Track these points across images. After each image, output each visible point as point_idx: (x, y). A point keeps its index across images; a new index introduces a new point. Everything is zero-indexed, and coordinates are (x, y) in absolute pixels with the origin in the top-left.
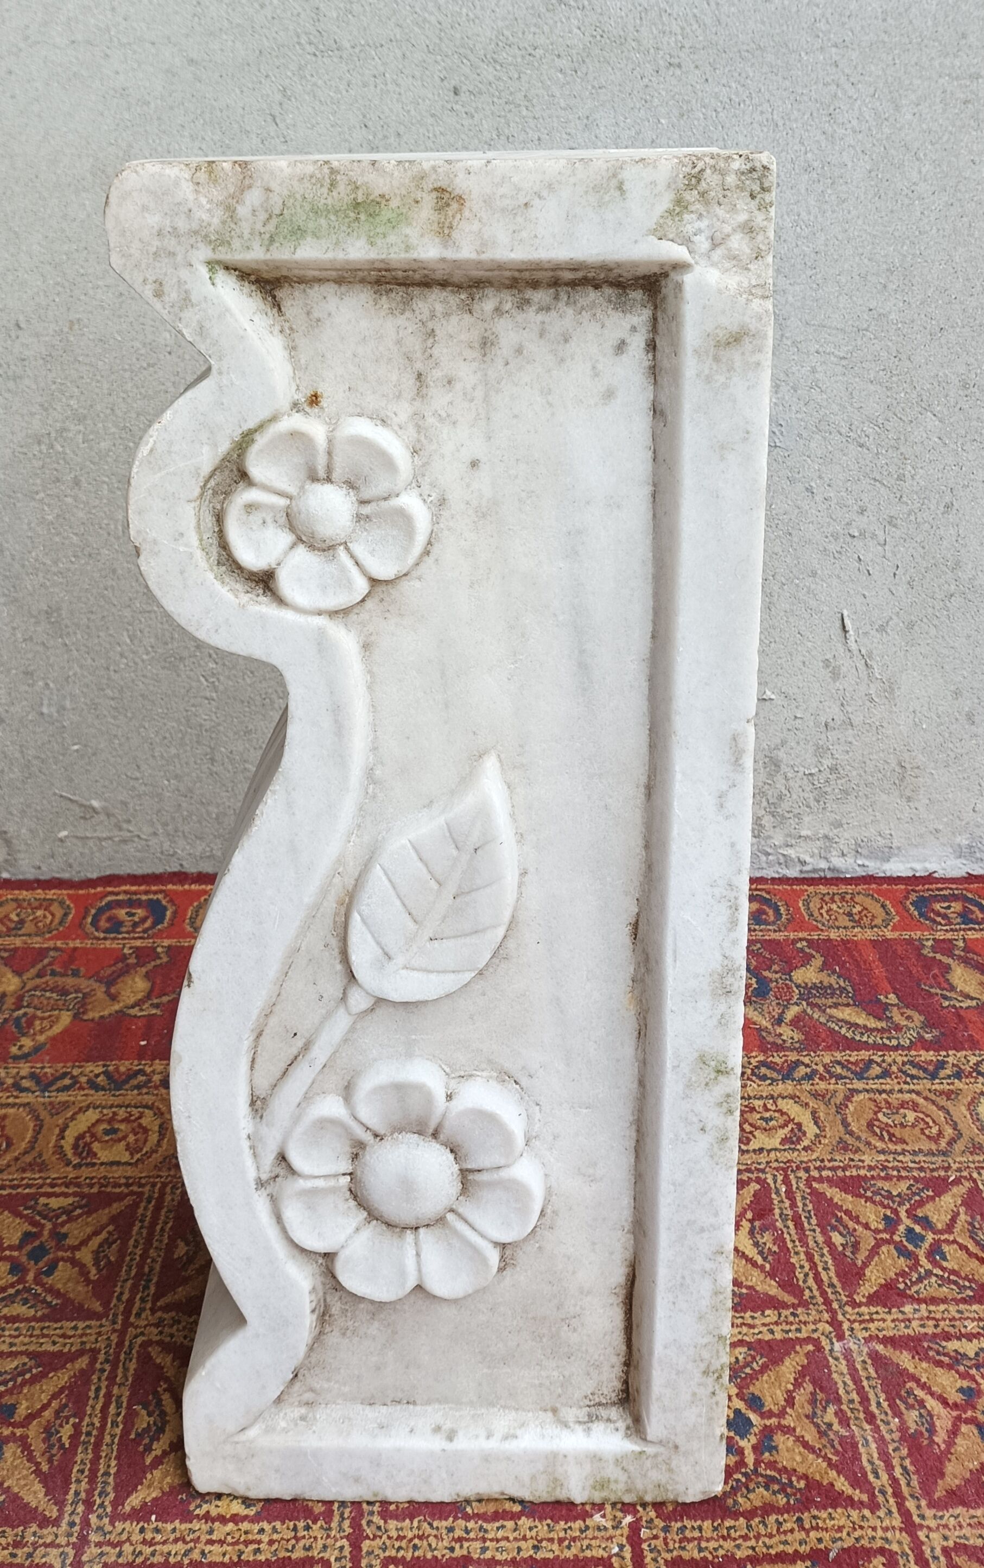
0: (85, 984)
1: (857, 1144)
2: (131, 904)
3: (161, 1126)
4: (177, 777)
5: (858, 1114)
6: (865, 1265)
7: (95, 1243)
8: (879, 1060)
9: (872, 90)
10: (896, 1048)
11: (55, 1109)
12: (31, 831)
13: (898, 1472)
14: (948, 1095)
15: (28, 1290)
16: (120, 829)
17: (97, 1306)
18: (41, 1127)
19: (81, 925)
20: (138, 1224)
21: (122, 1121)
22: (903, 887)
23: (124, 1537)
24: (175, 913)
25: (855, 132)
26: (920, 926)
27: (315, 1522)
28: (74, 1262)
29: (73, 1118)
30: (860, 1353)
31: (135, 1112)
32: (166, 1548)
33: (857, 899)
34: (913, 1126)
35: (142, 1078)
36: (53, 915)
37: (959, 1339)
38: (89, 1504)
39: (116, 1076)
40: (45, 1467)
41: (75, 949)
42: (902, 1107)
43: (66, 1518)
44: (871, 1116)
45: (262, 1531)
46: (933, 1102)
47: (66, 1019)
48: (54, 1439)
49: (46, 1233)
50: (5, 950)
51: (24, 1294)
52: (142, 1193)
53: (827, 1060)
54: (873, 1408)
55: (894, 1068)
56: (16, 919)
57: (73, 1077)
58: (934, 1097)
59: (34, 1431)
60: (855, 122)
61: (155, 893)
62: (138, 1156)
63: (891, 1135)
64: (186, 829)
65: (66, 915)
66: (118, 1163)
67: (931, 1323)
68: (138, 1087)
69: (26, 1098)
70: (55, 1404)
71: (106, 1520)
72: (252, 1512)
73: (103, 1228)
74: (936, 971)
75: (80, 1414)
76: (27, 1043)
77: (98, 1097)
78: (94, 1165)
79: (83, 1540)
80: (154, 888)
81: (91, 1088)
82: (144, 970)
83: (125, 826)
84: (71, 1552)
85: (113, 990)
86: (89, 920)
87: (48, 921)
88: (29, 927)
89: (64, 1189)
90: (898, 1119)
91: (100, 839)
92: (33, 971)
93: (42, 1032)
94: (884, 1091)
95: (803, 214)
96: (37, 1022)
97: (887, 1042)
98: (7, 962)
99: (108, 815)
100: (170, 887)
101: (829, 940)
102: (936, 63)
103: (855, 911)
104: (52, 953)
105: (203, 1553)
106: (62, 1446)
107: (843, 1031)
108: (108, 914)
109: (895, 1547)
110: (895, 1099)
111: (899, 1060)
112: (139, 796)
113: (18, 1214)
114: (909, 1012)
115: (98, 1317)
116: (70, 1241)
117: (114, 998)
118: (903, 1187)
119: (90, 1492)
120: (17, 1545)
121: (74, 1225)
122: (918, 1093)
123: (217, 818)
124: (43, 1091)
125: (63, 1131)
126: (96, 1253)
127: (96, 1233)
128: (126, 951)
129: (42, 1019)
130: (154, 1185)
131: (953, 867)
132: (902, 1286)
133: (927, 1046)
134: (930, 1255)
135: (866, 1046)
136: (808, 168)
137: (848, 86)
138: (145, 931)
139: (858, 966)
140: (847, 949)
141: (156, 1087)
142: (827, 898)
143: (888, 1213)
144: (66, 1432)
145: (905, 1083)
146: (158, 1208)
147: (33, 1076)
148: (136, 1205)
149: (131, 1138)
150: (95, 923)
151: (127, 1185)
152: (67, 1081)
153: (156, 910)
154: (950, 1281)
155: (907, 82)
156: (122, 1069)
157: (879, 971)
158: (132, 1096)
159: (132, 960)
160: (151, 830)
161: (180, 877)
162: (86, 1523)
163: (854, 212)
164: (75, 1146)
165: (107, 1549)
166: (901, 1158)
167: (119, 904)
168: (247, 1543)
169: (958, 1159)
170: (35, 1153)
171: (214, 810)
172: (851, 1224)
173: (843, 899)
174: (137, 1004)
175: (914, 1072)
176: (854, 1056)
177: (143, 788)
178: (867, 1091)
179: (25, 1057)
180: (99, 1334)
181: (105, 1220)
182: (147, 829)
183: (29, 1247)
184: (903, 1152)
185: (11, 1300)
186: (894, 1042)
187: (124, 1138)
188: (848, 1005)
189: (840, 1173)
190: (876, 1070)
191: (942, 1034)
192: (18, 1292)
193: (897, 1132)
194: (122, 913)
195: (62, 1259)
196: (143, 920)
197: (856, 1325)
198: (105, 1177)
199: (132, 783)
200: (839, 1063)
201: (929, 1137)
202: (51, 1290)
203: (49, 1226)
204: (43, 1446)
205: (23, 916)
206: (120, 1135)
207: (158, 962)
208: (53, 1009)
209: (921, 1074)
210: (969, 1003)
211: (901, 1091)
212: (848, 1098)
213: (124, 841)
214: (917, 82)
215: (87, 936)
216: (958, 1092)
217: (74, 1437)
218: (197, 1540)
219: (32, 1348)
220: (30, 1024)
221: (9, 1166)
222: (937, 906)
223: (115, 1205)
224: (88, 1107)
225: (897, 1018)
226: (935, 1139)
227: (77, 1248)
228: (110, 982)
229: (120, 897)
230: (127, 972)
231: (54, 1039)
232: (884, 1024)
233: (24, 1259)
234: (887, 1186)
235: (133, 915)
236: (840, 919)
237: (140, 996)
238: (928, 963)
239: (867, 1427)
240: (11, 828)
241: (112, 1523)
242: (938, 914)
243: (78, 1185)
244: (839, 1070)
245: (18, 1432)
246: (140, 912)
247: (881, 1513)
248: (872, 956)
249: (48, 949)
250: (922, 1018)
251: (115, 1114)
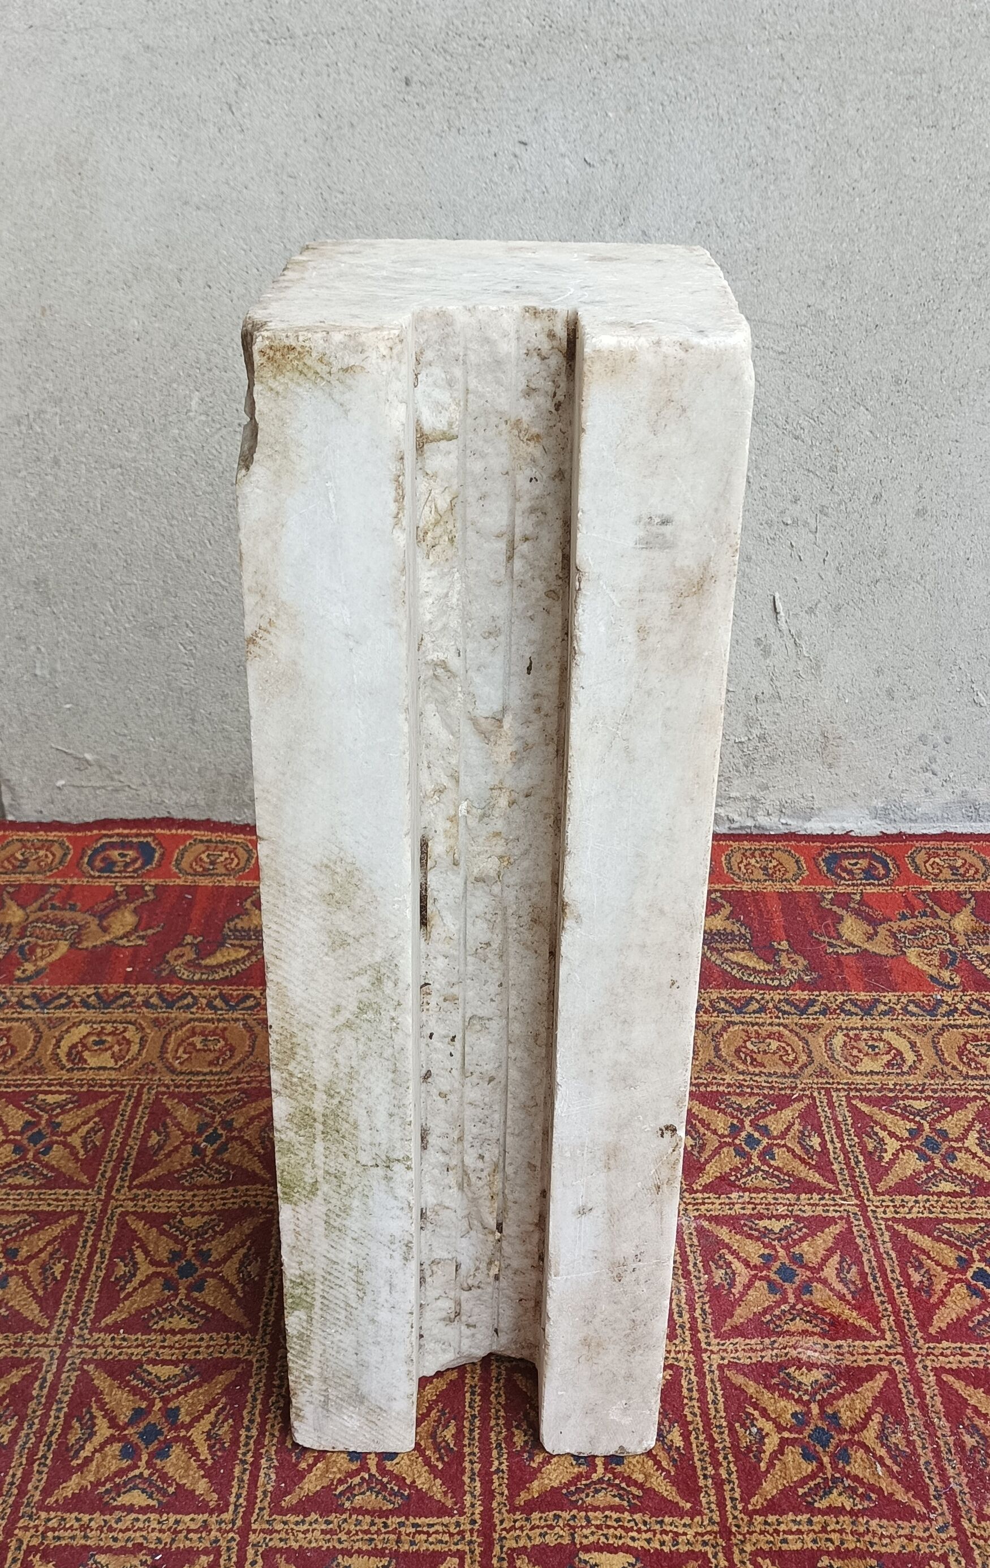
0: (80, 917)
1: (723, 1065)
2: (124, 845)
3: (141, 1039)
4: (161, 734)
5: (729, 1043)
6: (707, 1162)
7: (85, 1129)
8: (759, 997)
9: (817, 85)
10: (776, 988)
11: (53, 1024)
12: (32, 780)
13: (698, 1313)
14: (811, 1028)
15: (29, 1165)
16: (112, 779)
17: (85, 1179)
18: (41, 1037)
19: (78, 865)
20: (119, 1118)
21: (109, 1034)
22: (819, 844)
23: (99, 1342)
24: (162, 855)
25: (798, 127)
26: (825, 881)
27: (243, 1334)
28: (65, 1144)
29: (67, 1031)
30: (689, 1228)
31: (120, 1027)
32: (129, 1351)
33: (776, 855)
34: (774, 1053)
35: (126, 999)
36: (54, 855)
37: (770, 1219)
38: (74, 1320)
39: (105, 997)
40: (40, 1293)
41: (73, 886)
42: (769, 1037)
43: (56, 1328)
44: (741, 1043)
45: (202, 1339)
46: (797, 1034)
47: (63, 947)
48: (48, 1273)
49: (43, 1122)
50: (11, 886)
51: (26, 1170)
52: (124, 1093)
53: (714, 996)
54: (690, 1267)
55: (770, 1005)
56: (21, 858)
57: (68, 997)
58: (798, 1030)
59: (32, 1267)
60: (799, 118)
61: (145, 836)
62: (120, 1063)
63: (753, 1060)
64: (172, 780)
65: (65, 855)
66: (104, 1068)
67: (751, 1206)
68: (124, 1006)
69: (28, 1014)
70: (49, 1249)
71: (86, 1331)
72: (195, 1326)
73: (90, 1119)
74: (829, 921)
75: (70, 1256)
76: (30, 967)
77: (89, 1014)
78: (84, 1069)
79: (68, 1343)
80: (144, 832)
81: (83, 1006)
82: (133, 906)
83: (116, 777)
84: (57, 1350)
85: (105, 924)
86: (86, 860)
87: (49, 861)
88: (32, 866)
89: (58, 1088)
90: (763, 1047)
91: (94, 788)
92: (36, 905)
93: (42, 958)
94: (757, 1024)
95: (747, 210)
96: (39, 950)
97: (769, 982)
98: (12, 896)
99: (101, 767)
100: (158, 831)
101: (741, 892)
102: (881, 58)
103: (771, 865)
104: (52, 890)
105: (157, 1354)
106: (55, 1278)
107: (734, 972)
108: (102, 855)
109: (682, 1364)
110: (763, 1031)
111: (777, 998)
112: (128, 751)
113: (21, 1108)
114: (796, 957)
115: (86, 1188)
116: (62, 1129)
117: (105, 930)
118: (752, 1102)
119: (75, 1312)
120: (16, 1345)
121: (67, 1116)
122: (785, 1026)
123: (199, 772)
124: (42, 1008)
125: (59, 1041)
126: (84, 1139)
127: (84, 1123)
128: (117, 889)
129: (43, 947)
130: (134, 1086)
131: (866, 826)
132: (733, 1178)
133: (803, 986)
134: (762, 1156)
135: (750, 985)
136: (752, 164)
137: (793, 80)
138: (135, 871)
139: (761, 916)
140: (756, 901)
141: (139, 1007)
142: (748, 854)
143: (735, 1122)
144: (58, 1269)
145: (777, 1017)
146: (136, 1105)
147: (34, 996)
148: (118, 1102)
149: (116, 1048)
150: (90, 863)
151: (111, 1086)
152: (63, 1001)
153: (146, 852)
154: (773, 1176)
155: (852, 77)
156: (111, 991)
157: (779, 920)
158: (118, 1014)
159: (123, 897)
160: (140, 781)
161: (168, 822)
162: (70, 1332)
163: (795, 209)
164: (69, 1054)
165: (85, 1349)
166: (756, 1078)
167: (113, 846)
168: (190, 1348)
169: (806, 1080)
170: (35, 1059)
171: (196, 765)
172: (702, 1130)
173: (762, 854)
174: (126, 935)
175: (787, 1008)
176: (738, 994)
177: (131, 743)
178: (742, 1023)
179: (28, 979)
180: (86, 1200)
181: (92, 1113)
182: (136, 781)
183: (30, 1133)
184: (760, 1074)
185: (15, 1172)
186: (776, 983)
187: (110, 1048)
188: (743, 950)
189: (702, 1089)
190: (755, 1006)
191: (820, 977)
192: (20, 1167)
193: (759, 1058)
194: (115, 854)
195: (57, 1142)
196: (134, 861)
197: (690, 1207)
198: (93, 1079)
199: (121, 738)
200: (724, 999)
201: (785, 1062)
202: (46, 1166)
203: (46, 1116)
204: (40, 1278)
205: (27, 855)
206: (107, 1045)
207: (146, 899)
208: (52, 939)
209: (793, 1010)
210: (851, 950)
211: (771, 1024)
212: (724, 1029)
213: (116, 790)
214: (861, 77)
215: (83, 874)
216: (818, 1027)
217: (65, 1273)
218: (154, 1346)
219: (31, 1208)
220: (32, 951)
221: (13, 1069)
222: (846, 863)
223: (101, 1102)
224: (80, 1022)
225: (785, 962)
226: (790, 1065)
227: (69, 1134)
228: (103, 916)
229: (114, 840)
230: (118, 907)
231: (52, 964)
232: (771, 967)
233: (25, 1142)
234: (739, 1100)
235: (125, 856)
236: (756, 872)
237: (128, 929)
238: (824, 914)
239: (682, 1280)
240: (13, 776)
241: (90, 1333)
242: (845, 870)
243: (71, 1085)
244: (722, 1005)
245: (20, 1268)
246: (131, 853)
247: (677, 1342)
248: (775, 906)
249: (49, 885)
250: (806, 963)
251: (103, 1028)
